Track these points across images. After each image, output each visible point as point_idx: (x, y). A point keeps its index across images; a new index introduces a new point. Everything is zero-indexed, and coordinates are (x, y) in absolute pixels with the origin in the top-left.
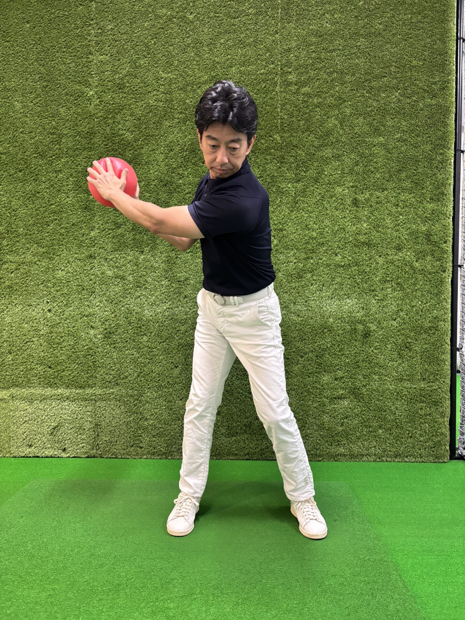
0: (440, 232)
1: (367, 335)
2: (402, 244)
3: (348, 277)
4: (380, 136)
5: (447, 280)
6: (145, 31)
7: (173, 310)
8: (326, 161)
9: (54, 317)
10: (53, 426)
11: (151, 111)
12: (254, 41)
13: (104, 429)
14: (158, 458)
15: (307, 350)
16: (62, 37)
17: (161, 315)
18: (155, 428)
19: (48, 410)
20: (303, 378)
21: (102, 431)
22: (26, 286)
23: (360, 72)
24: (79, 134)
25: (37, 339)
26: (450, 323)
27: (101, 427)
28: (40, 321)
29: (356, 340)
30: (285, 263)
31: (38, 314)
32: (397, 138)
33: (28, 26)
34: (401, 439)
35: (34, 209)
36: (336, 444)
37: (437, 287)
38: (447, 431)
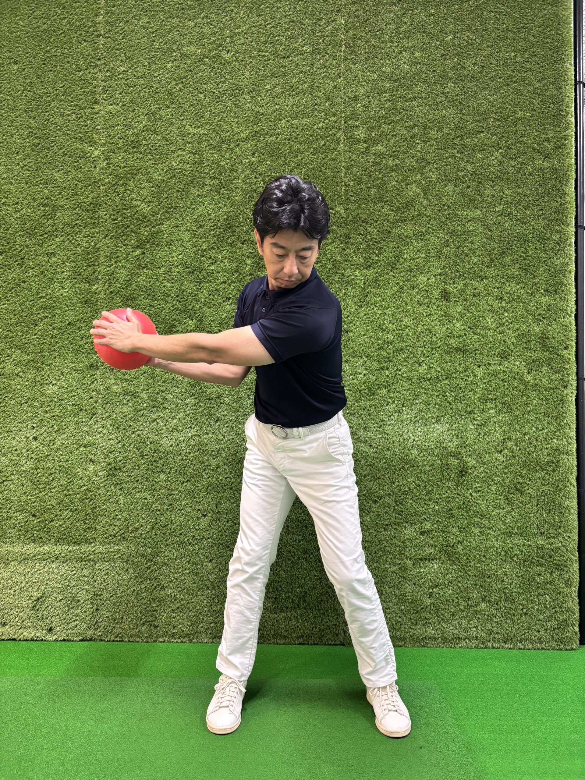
0: (559, 334)
1: (463, 472)
2: (508, 350)
3: (436, 394)
4: (477, 208)
5: (570, 399)
6: (168, 73)
7: (201, 438)
8: (405, 240)
9: (41, 447)
10: (36, 596)
11: (174, 176)
12: (309, 87)
13: (106, 601)
14: (179, 641)
15: (383, 493)
16: (60, 82)
17: (185, 444)
18: (175, 600)
19: (30, 574)
20: (378, 532)
21: (103, 604)
22: (5, 406)
23: (448, 126)
24: (79, 205)
25: (17, 476)
26: (575, 457)
27: (101, 598)
28: (22, 453)
29: (448, 480)
30: (351, 374)
31: (20, 443)
32: (499, 211)
33: (16, 67)
34: (513, 617)
35: (18, 303)
36: (423, 623)
37: (556, 407)
38: (575, 605)
